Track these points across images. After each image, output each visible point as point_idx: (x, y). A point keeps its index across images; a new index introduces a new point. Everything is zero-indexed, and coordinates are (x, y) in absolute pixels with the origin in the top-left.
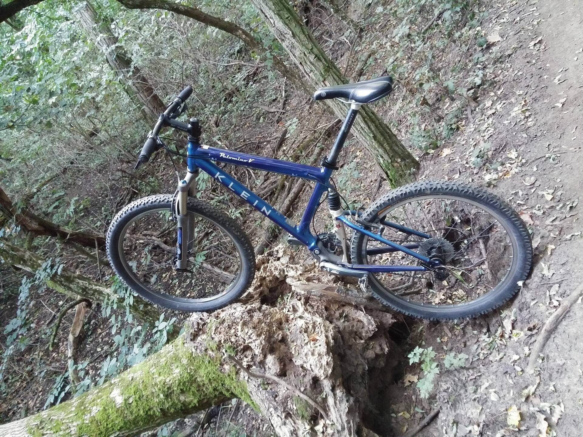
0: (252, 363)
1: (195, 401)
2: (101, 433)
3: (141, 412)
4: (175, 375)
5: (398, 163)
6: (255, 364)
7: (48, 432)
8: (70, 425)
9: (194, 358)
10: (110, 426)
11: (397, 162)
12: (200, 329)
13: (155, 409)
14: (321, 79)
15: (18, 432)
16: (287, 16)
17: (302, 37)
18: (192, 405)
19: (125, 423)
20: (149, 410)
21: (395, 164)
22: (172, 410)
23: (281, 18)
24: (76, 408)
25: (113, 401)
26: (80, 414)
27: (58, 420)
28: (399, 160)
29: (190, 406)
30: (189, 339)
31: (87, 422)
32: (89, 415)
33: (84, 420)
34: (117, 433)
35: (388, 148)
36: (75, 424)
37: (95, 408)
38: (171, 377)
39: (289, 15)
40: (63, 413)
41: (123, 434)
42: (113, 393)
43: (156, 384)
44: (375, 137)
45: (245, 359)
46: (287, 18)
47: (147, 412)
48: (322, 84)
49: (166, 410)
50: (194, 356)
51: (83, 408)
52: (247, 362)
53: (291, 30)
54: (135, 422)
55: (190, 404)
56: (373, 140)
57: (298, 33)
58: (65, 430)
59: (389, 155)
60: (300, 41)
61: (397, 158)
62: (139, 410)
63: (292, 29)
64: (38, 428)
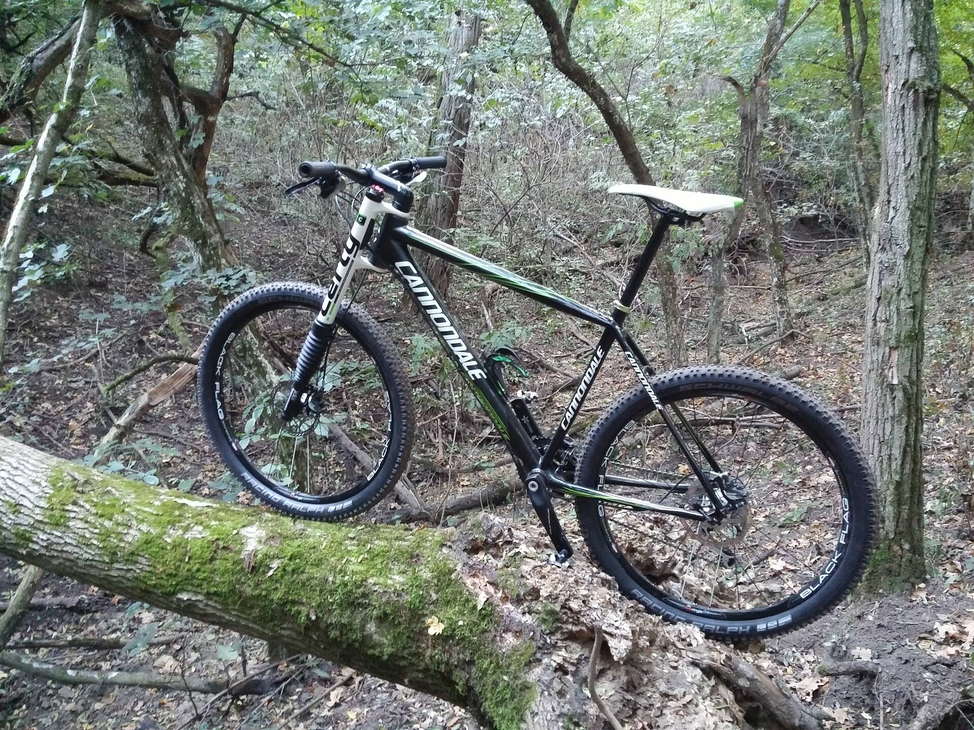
0: (571, 668)
1: (388, 650)
2: (175, 575)
3: (276, 596)
4: (390, 582)
5: (902, 549)
6: (574, 674)
7: (87, 506)
8: (134, 522)
9: (450, 580)
10: (201, 576)
11: (901, 546)
12: (496, 545)
13: (304, 609)
14: (893, 342)
15: (33, 468)
16: (923, 223)
17: (918, 266)
18: (376, 652)
19: (232, 591)
20: (294, 603)
21: (896, 548)
22: (334, 634)
23: (912, 220)
24: (164, 505)
25: (240, 540)
26: (165, 519)
27: (118, 499)
28: (907, 546)
29: (370, 652)
30: (462, 546)
31: (169, 540)
32: (180, 532)
33: (165, 533)
34: (200, 597)
35: (904, 515)
36: (144, 527)
37: (201, 528)
38: (381, 580)
39: (926, 224)
40: (133, 496)
41: (207, 605)
42: (248, 529)
43: (343, 572)
44: (899, 485)
45: (563, 653)
46: (921, 227)
47: (285, 604)
48: (887, 350)
49: (323, 626)
50: (453, 576)
51: (177, 513)
52: (565, 659)
53: (910, 245)
54: (247, 604)
55: (373, 647)
56: (892, 487)
57: (916, 257)
58: (118, 524)
59: (897, 526)
60: (910, 270)
61: (907, 541)
62: (276, 589)
63: (914, 245)
64: (75, 487)
